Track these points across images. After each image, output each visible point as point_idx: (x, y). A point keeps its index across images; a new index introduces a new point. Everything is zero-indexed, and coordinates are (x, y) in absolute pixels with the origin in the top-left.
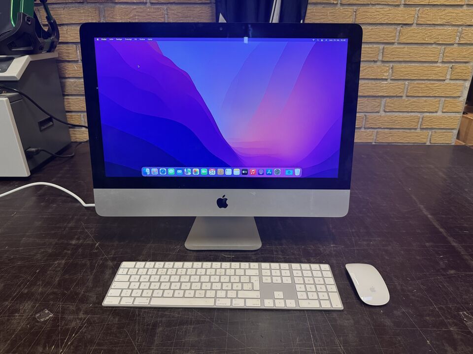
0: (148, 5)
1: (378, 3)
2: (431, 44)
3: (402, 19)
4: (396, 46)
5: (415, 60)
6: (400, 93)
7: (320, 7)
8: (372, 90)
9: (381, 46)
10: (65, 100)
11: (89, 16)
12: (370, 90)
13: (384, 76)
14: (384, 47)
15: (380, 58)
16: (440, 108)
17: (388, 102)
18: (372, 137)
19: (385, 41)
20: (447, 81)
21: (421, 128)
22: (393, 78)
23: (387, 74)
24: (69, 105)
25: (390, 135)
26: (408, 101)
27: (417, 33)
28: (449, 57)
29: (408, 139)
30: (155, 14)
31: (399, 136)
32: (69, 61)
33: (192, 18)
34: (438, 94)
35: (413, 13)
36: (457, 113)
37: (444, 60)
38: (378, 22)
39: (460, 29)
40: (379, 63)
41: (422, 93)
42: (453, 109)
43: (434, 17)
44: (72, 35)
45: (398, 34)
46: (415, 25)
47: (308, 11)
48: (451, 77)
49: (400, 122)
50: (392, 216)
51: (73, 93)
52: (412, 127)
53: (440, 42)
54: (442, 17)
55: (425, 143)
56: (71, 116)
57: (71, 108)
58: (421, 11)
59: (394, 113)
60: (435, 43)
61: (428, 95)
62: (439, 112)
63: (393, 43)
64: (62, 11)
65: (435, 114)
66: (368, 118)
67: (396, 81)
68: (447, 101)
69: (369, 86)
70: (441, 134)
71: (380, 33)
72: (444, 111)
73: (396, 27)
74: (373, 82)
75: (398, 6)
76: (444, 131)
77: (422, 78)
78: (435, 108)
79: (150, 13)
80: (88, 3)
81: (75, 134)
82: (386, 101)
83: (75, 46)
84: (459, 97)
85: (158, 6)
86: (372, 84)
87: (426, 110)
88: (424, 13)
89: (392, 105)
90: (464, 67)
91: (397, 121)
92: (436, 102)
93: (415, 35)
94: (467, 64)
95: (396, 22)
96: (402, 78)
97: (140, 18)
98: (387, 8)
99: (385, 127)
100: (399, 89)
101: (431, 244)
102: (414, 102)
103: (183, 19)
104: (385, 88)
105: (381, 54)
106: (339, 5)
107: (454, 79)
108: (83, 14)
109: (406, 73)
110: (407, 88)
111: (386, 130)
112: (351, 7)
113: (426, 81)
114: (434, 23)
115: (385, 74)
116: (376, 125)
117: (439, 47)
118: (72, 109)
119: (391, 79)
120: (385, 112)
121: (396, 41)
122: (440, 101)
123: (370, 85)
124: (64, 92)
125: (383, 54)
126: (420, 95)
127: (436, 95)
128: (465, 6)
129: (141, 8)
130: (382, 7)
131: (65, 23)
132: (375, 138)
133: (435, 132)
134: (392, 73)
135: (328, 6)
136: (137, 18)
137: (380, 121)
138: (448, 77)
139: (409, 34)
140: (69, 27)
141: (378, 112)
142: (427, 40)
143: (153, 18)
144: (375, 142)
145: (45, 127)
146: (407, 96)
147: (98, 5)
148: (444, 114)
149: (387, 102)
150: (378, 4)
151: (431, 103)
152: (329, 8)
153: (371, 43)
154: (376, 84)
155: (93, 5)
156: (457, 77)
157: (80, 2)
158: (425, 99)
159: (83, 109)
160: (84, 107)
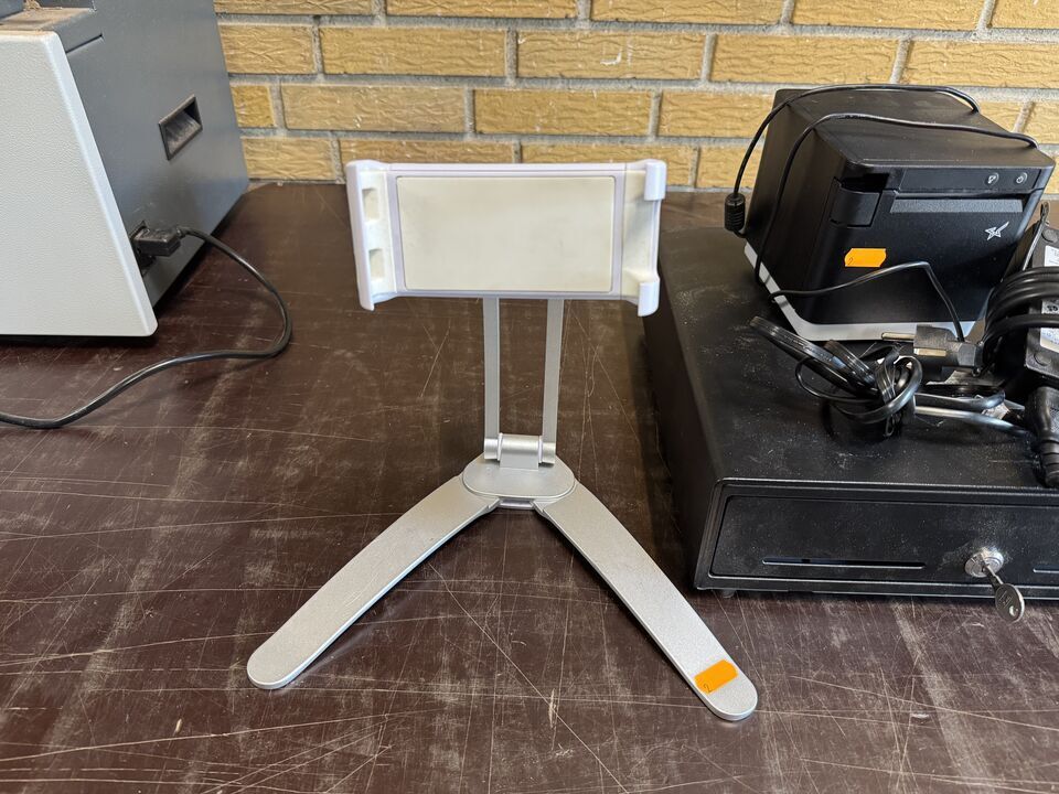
10: (223, 34)
24: (232, 53)
51: (245, 8)
56: (239, 90)
57: (240, 63)
81: (254, 153)
118: (241, 65)
159: (279, 69)
160: (281, 62)
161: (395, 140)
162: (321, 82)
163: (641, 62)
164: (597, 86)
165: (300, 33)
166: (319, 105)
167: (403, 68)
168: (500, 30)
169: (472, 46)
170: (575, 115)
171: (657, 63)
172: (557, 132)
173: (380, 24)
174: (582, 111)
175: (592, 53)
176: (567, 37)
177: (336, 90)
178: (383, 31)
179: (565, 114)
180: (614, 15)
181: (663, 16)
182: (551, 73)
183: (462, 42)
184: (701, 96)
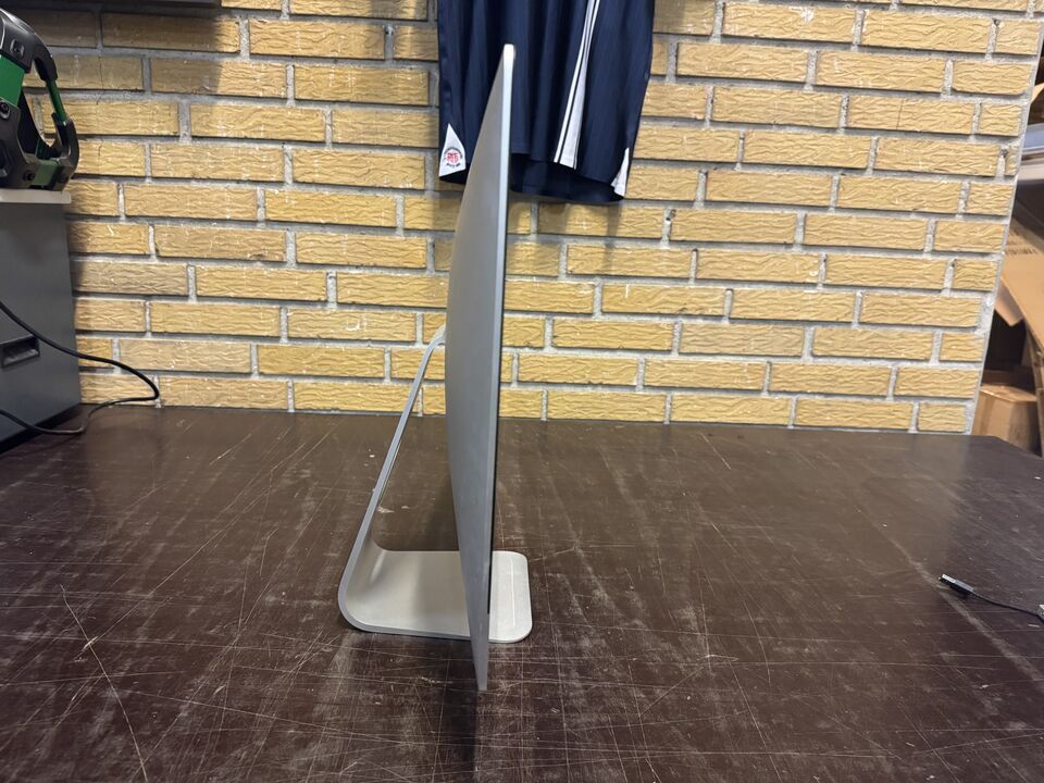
0: (290, 103)
1: (791, 122)
2: (907, 212)
3: (842, 157)
4: (831, 213)
5: (874, 244)
6: (846, 315)
7: (666, 126)
8: (782, 308)
9: (801, 214)
10: (79, 305)
11: (152, 120)
12: (779, 307)
13: (809, 276)
14: (806, 216)
15: (799, 238)
16: (934, 351)
17: (820, 336)
18: (787, 414)
19: (808, 203)
20: (946, 294)
21: (895, 396)
22: (828, 281)
23: (816, 273)
24: (87, 317)
25: (829, 408)
26: (862, 333)
27: (877, 188)
28: (946, 241)
29: (867, 420)
30: (304, 123)
31: (847, 412)
32: (97, 218)
33: (386, 136)
34: (927, 319)
35: (866, 146)
36: (971, 365)
37: (937, 248)
38: (792, 162)
39: (966, 183)
40: (796, 250)
41: (893, 316)
42: (962, 354)
43: (910, 157)
44: (110, 159)
45: (835, 188)
46: (870, 171)
47: (641, 133)
48: (953, 284)
49: (848, 379)
50: (850, 585)
51: (100, 290)
52: (874, 392)
53: (926, 210)
54: (928, 157)
55: (906, 430)
56: (89, 342)
57: (92, 323)
58: (881, 142)
59: (832, 360)
60: (915, 211)
61: (905, 322)
62: (932, 359)
63: (825, 208)
64: (94, 107)
65: (924, 365)
66: (775, 369)
67: (835, 290)
68: (949, 336)
69: (776, 299)
70: (940, 409)
71: (796, 184)
72: (944, 358)
73: (830, 174)
74: (785, 289)
75: (833, 130)
76: (946, 403)
77: (890, 284)
78: (923, 352)
79: (293, 122)
80: (154, 92)
81: (94, 385)
82: (815, 331)
83: (114, 183)
84: (975, 328)
85: (312, 107)
86: (783, 294)
87: (903, 356)
88: (889, 147)
89: (830, 342)
90: (981, 263)
91: (842, 377)
92: (925, 337)
93: (872, 192)
94: (986, 259)
95: (830, 164)
96: (849, 282)
97: (268, 129)
98: (810, 135)
99: (816, 390)
100: (844, 307)
101: (953, 654)
102: (878, 336)
103: (366, 136)
104: (810, 303)
105: (801, 230)
106: (708, 123)
107: (961, 290)
108: (140, 116)
109: (858, 272)
110: (861, 306)
111: (817, 397)
112: (732, 129)
113: (901, 292)
114: (911, 168)
115: (811, 273)
116: (795, 386)
117: (924, 219)
118: (93, 325)
119: (825, 285)
120: (815, 356)
121: (831, 203)
122: (933, 335)
123: (778, 295)
124: (80, 286)
125: (804, 229)
126: (889, 321)
127: (923, 322)
128: (972, 138)
129: (270, 109)
130: (800, 131)
131: (96, 132)
132: (793, 414)
133: (928, 406)
134: (826, 271)
135: (684, 124)
136: (262, 129)
137: (804, 378)
138: (948, 284)
139: (859, 190)
140: (106, 142)
141: (798, 357)
142: (899, 204)
143: (300, 131)
144: (794, 425)
145: (17, 358)
146: (861, 323)
147: (176, 98)
148: (943, 364)
149: (817, 334)
150: (789, 125)
151: (914, 339)
152: (687, 129)
153: (777, 205)
154: (793, 293)
155: (166, 98)
156: (967, 285)
157: (136, 91)
158: (899, 330)
159: (119, 328)
160: (121, 323)
161: (200, 378)
162: (149, 337)
163: (372, 331)
164: (345, 344)
165: (136, 305)
166: (146, 353)
167: (206, 330)
168: (274, 307)
169: (254, 317)
170: (331, 363)
171: (385, 331)
172: (317, 374)
173: (193, 302)
174: (335, 360)
175: (340, 323)
176: (321, 313)
177: (159, 343)
178: (193, 306)
179: (323, 362)
180: (350, 300)
181: (385, 301)
182: (312, 335)
183: (248, 314)
184: (418, 352)
